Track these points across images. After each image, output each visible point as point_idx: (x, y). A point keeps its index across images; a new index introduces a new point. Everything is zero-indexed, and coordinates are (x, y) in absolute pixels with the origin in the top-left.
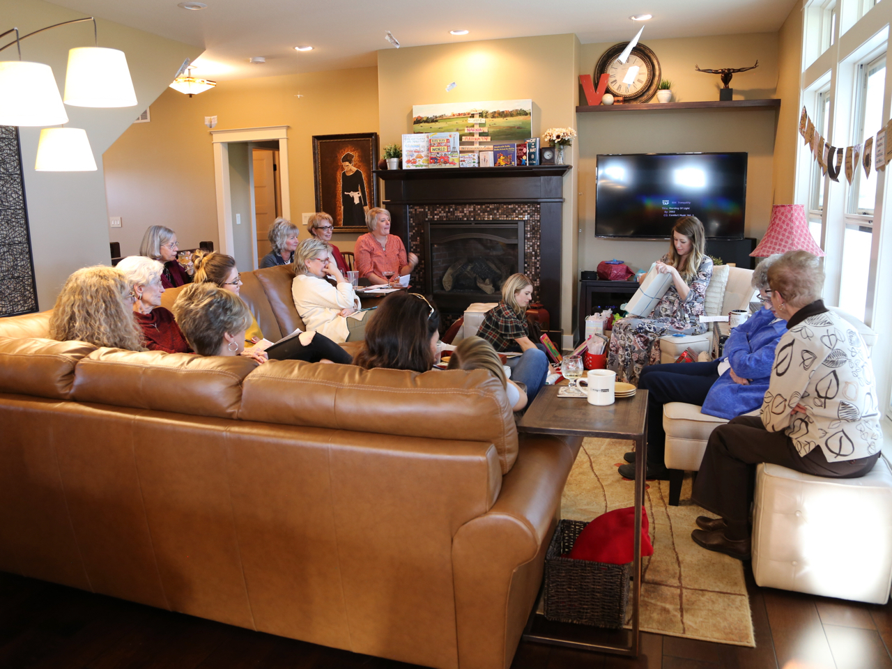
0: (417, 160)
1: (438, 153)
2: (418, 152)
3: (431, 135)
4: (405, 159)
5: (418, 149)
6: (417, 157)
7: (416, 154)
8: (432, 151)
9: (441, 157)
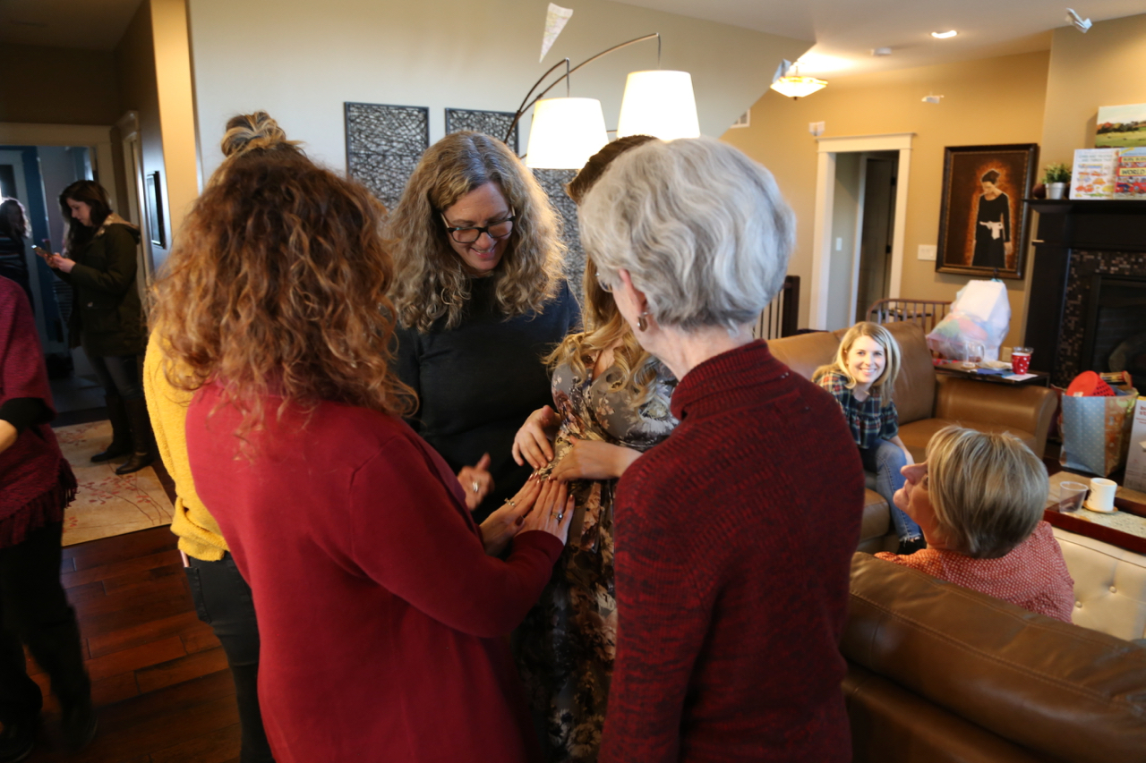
0: (1095, 186)
1: (1131, 178)
2: (1098, 175)
3: (1122, 152)
4: (1074, 184)
5: (1098, 170)
6: (1096, 182)
7: (1093, 178)
8: (1121, 174)
9: (1136, 184)
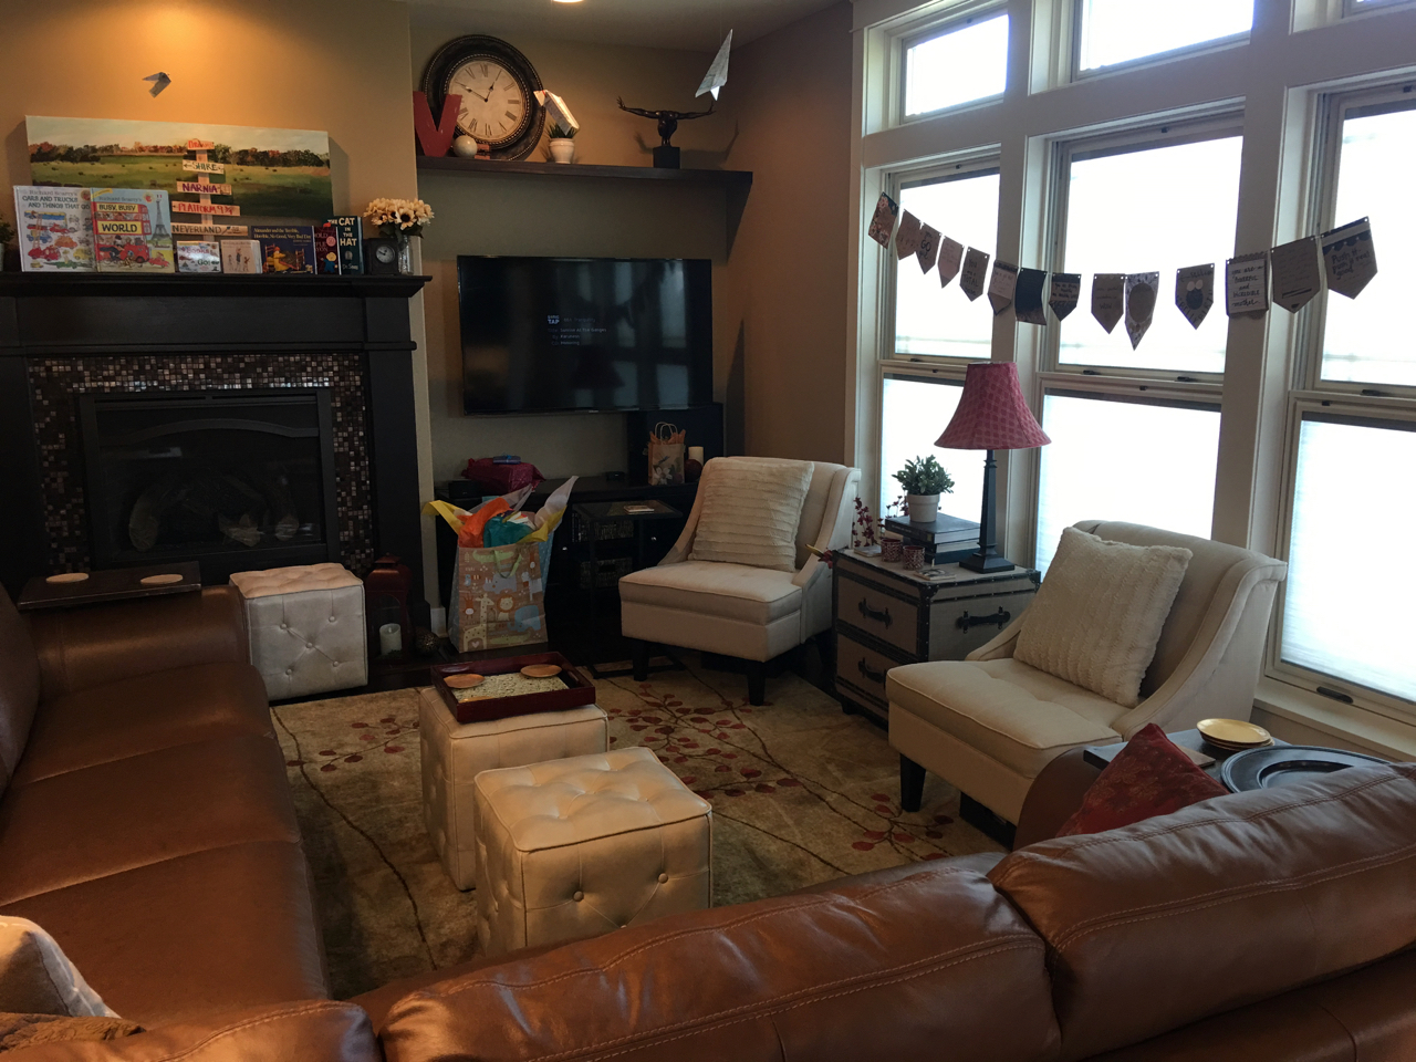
0: (62, 250)
2: (63, 230)
3: (96, 193)
4: (24, 245)
5: (60, 222)
6: (59, 243)
7: (55, 236)
8: (101, 230)
9: (128, 245)
